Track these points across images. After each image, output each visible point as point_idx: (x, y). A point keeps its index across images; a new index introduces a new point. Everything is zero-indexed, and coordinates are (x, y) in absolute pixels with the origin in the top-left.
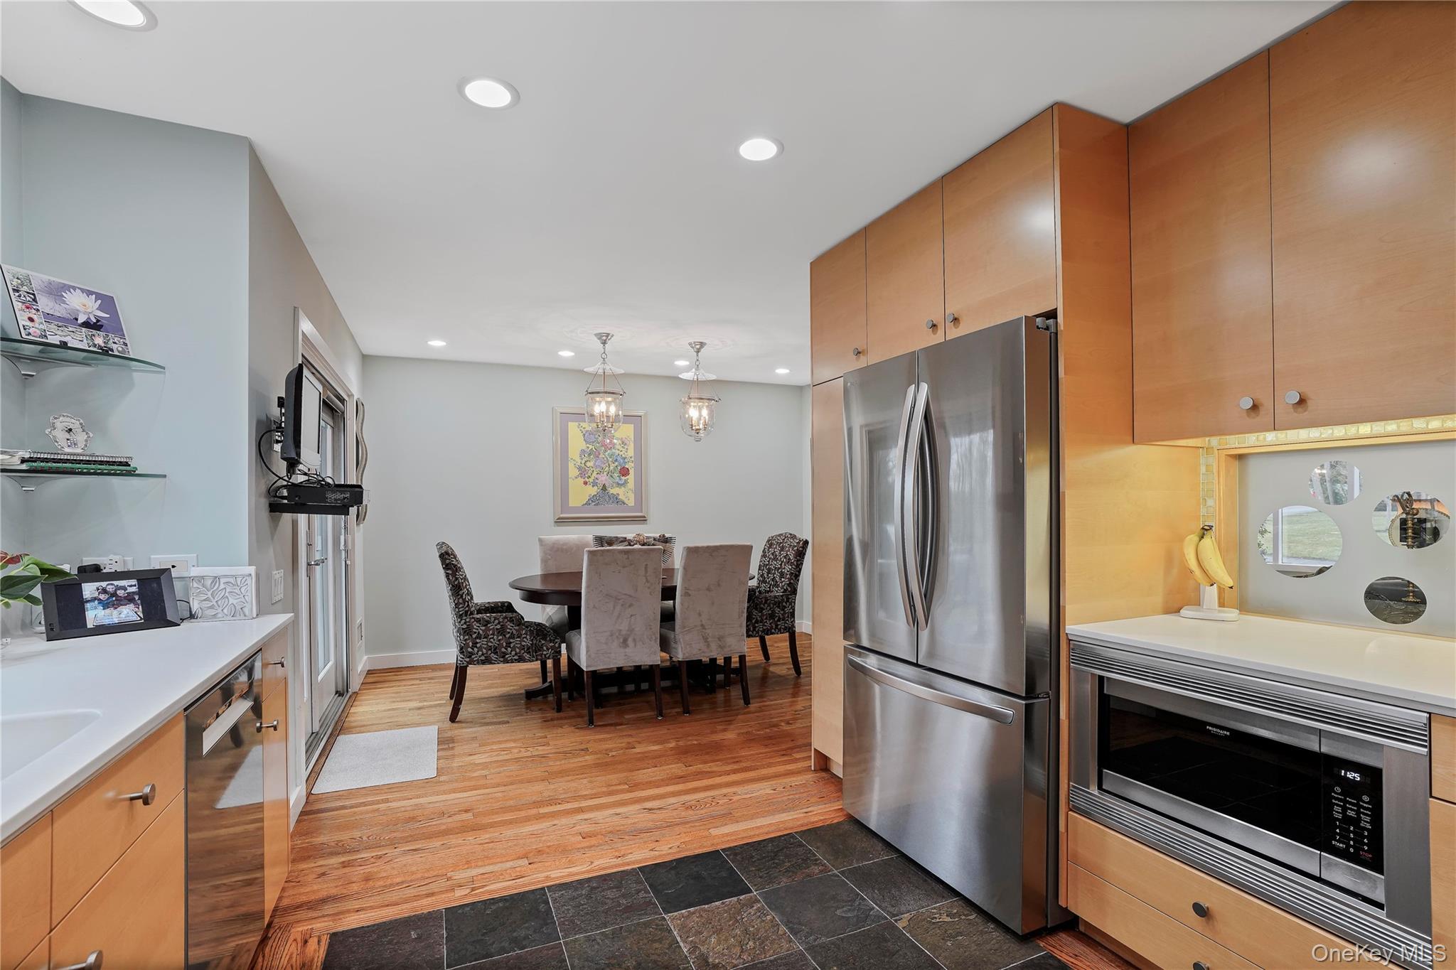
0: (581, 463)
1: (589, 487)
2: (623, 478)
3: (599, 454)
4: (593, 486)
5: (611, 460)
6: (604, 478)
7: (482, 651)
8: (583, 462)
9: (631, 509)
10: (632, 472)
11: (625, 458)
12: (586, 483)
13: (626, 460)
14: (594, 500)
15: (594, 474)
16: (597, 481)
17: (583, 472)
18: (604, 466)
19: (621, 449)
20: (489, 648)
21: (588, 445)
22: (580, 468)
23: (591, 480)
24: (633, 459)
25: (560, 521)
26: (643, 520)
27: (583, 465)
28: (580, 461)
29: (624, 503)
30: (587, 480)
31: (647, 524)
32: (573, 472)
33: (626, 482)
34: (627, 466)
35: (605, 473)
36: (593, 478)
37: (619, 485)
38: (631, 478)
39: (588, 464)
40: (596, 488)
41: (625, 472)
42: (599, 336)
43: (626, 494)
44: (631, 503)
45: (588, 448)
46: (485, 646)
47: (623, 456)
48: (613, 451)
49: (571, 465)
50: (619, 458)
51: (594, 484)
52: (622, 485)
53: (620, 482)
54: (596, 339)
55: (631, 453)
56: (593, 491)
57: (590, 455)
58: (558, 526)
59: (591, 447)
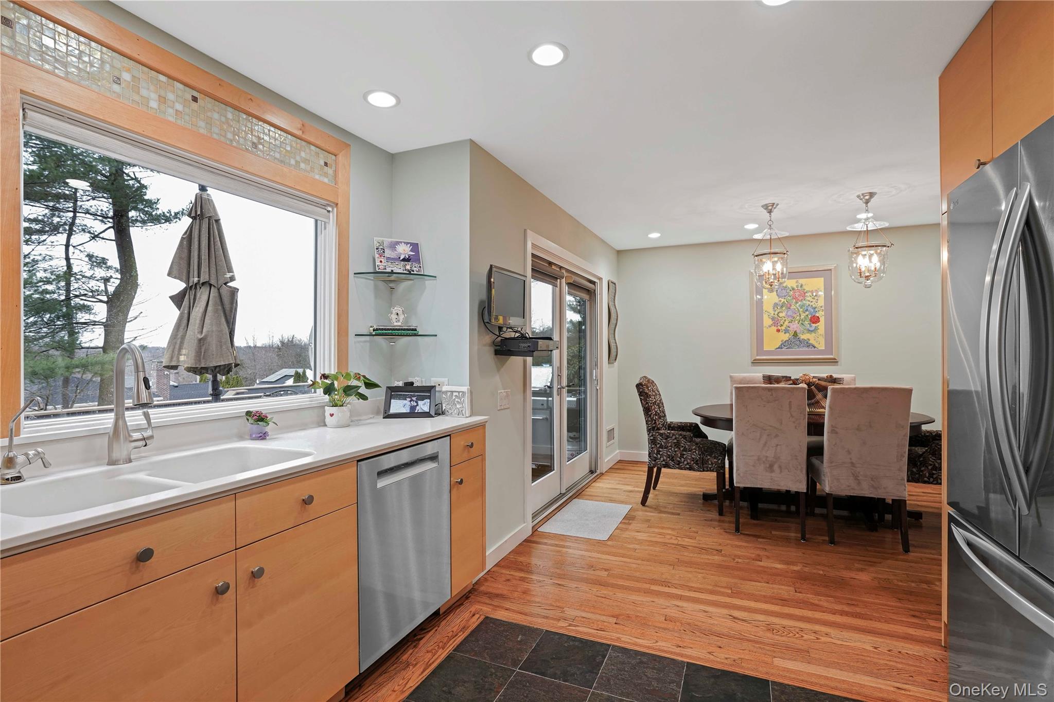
0: (774, 314)
1: (781, 334)
2: (814, 325)
3: (791, 305)
4: (785, 333)
5: (801, 310)
6: (795, 326)
7: (663, 458)
8: (776, 313)
9: (821, 352)
10: (822, 319)
11: (815, 308)
12: (778, 331)
13: (816, 310)
14: (784, 344)
15: (786, 323)
16: (789, 329)
17: (776, 322)
18: (795, 316)
19: (812, 300)
20: (669, 456)
21: (780, 299)
22: (773, 319)
23: (783, 328)
24: (823, 308)
25: (756, 362)
26: (834, 362)
27: (776, 316)
28: (773, 313)
29: (815, 347)
30: (779, 328)
31: (838, 365)
32: (767, 321)
33: (816, 329)
34: (817, 315)
35: (796, 322)
36: (785, 326)
37: (809, 331)
38: (821, 325)
39: (781, 315)
40: (787, 335)
41: (815, 320)
42: (766, 207)
43: (818, 339)
44: (822, 347)
45: (781, 301)
46: (665, 454)
47: (814, 306)
48: (804, 302)
49: (765, 317)
50: (809, 308)
51: (786, 331)
52: (812, 331)
53: (811, 329)
54: (762, 209)
55: (821, 302)
56: (786, 337)
57: (782, 307)
58: (754, 366)
59: (783, 300)
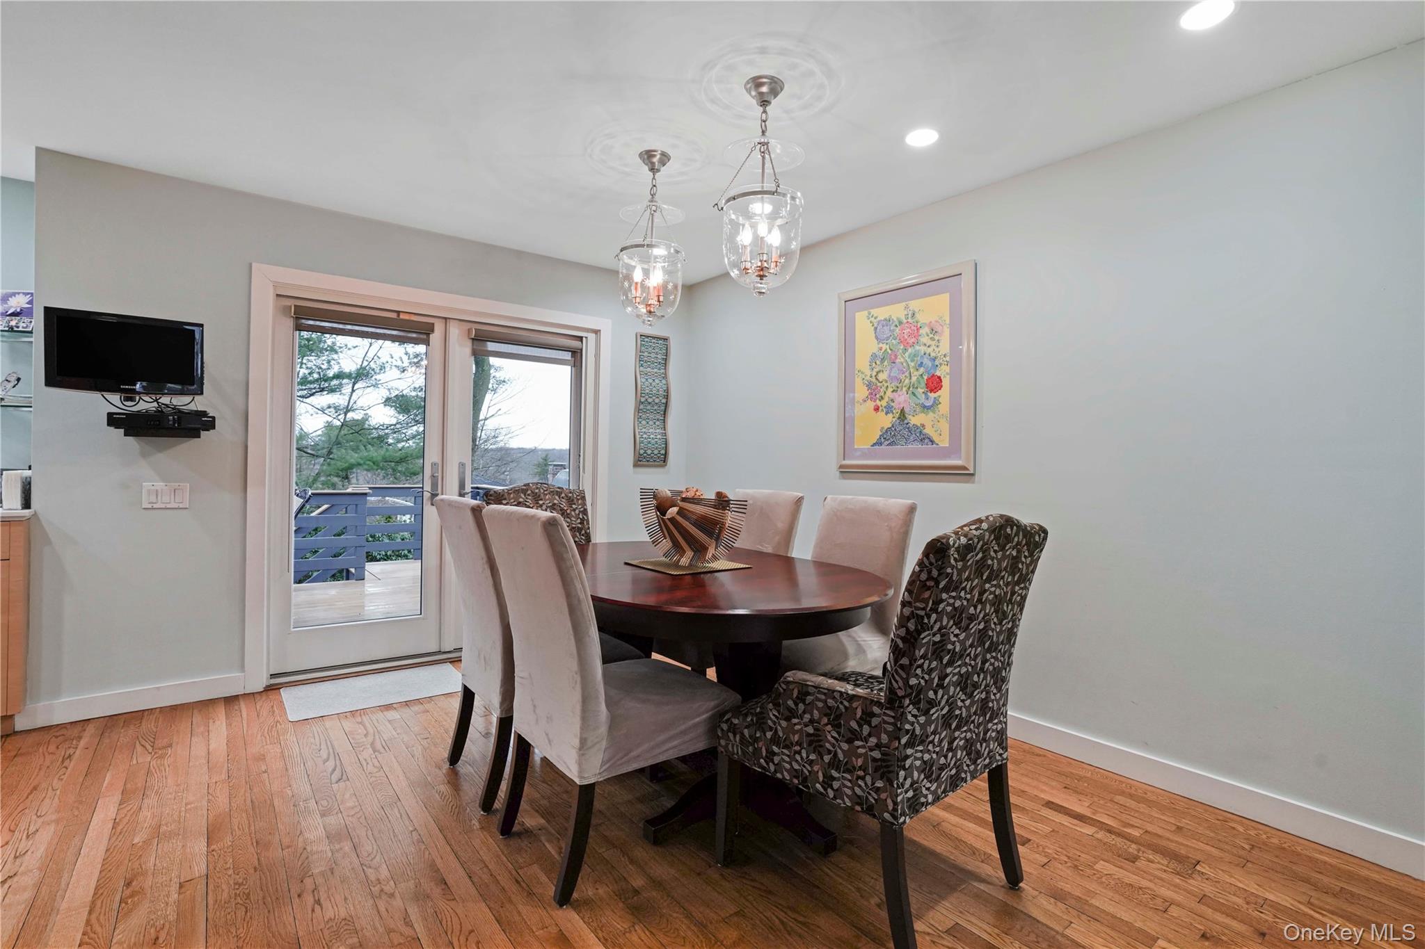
0: (871, 377)
1: (881, 414)
2: (932, 395)
3: (896, 357)
4: (887, 413)
5: (913, 364)
6: (902, 399)
8: (874, 374)
9: (946, 453)
10: (946, 382)
11: (934, 359)
12: (877, 409)
13: (937, 362)
14: (888, 437)
15: (889, 393)
16: (892, 404)
17: (873, 391)
18: (902, 377)
19: (930, 342)
21: (881, 345)
22: (869, 385)
23: (884, 403)
24: (948, 359)
25: (846, 472)
26: (963, 474)
27: (874, 380)
28: (868, 372)
29: (932, 442)
30: (878, 403)
31: (973, 482)
32: (861, 392)
33: (936, 402)
34: (938, 373)
35: (904, 389)
36: (886, 399)
37: (925, 408)
38: (944, 394)
39: (882, 377)
40: (890, 415)
41: (934, 384)
43: (935, 424)
44: (944, 442)
45: (881, 349)
47: (933, 355)
48: (917, 348)
49: (858, 381)
50: (927, 361)
51: (889, 410)
52: (928, 408)
53: (928, 404)
55: (945, 347)
56: (887, 421)
57: (883, 360)
58: (844, 478)
59: (884, 347)
